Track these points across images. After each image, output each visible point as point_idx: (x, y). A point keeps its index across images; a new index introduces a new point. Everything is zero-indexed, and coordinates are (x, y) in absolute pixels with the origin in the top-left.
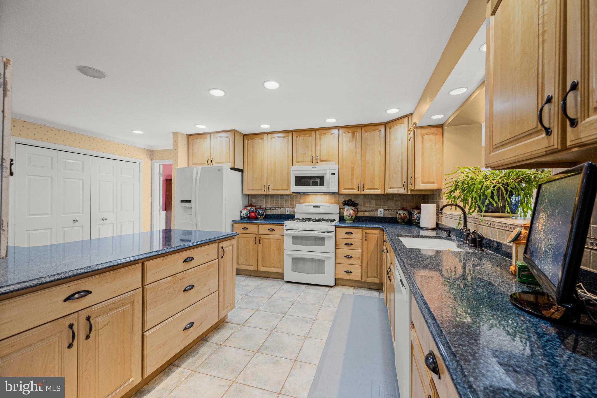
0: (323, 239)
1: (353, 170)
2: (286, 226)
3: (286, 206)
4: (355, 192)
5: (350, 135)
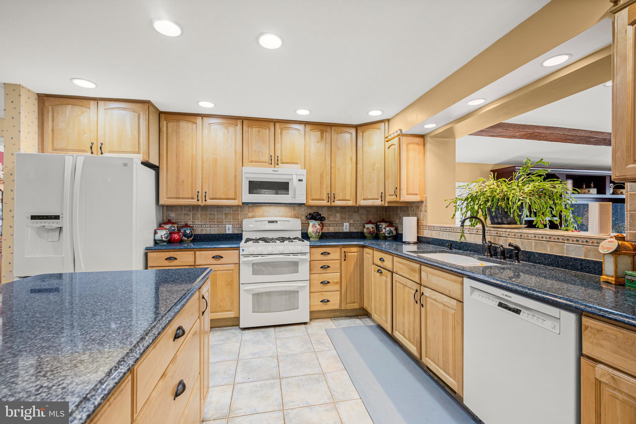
0: (296, 264)
1: (322, 176)
2: (243, 250)
3: (226, 221)
4: (325, 203)
5: (318, 134)
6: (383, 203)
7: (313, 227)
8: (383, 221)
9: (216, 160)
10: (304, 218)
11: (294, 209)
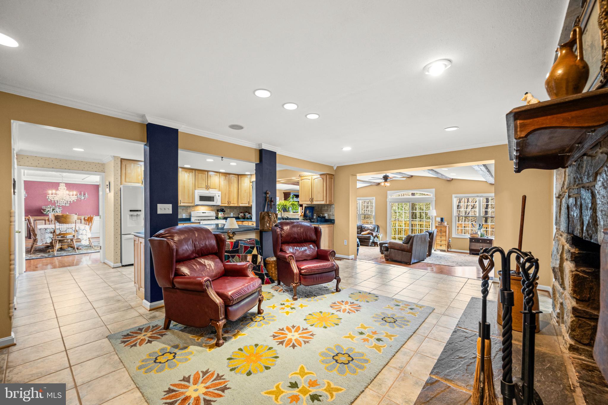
1: (225, 194)
3: (183, 213)
4: (226, 205)
5: (224, 177)
6: (249, 205)
7: (220, 215)
8: (246, 212)
9: (185, 187)
10: (216, 211)
11: (211, 207)
